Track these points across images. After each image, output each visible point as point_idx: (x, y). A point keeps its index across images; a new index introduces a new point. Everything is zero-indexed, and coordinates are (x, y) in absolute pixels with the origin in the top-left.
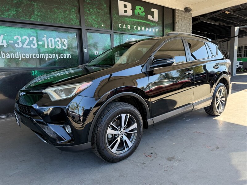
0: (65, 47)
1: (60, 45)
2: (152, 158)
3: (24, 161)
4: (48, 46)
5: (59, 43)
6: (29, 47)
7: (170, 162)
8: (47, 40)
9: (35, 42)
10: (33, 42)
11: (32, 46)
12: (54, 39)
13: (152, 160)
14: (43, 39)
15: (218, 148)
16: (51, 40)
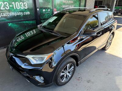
0: (26, 7)
1: (23, 7)
2: (80, 81)
3: (16, 84)
4: (16, 7)
5: (22, 5)
6: (4, 9)
7: (89, 84)
8: (15, 4)
9: (7, 5)
10: (7, 6)
11: (6, 8)
12: (19, 3)
13: (80, 82)
14: (12, 3)
15: (109, 73)
16: (17, 4)
